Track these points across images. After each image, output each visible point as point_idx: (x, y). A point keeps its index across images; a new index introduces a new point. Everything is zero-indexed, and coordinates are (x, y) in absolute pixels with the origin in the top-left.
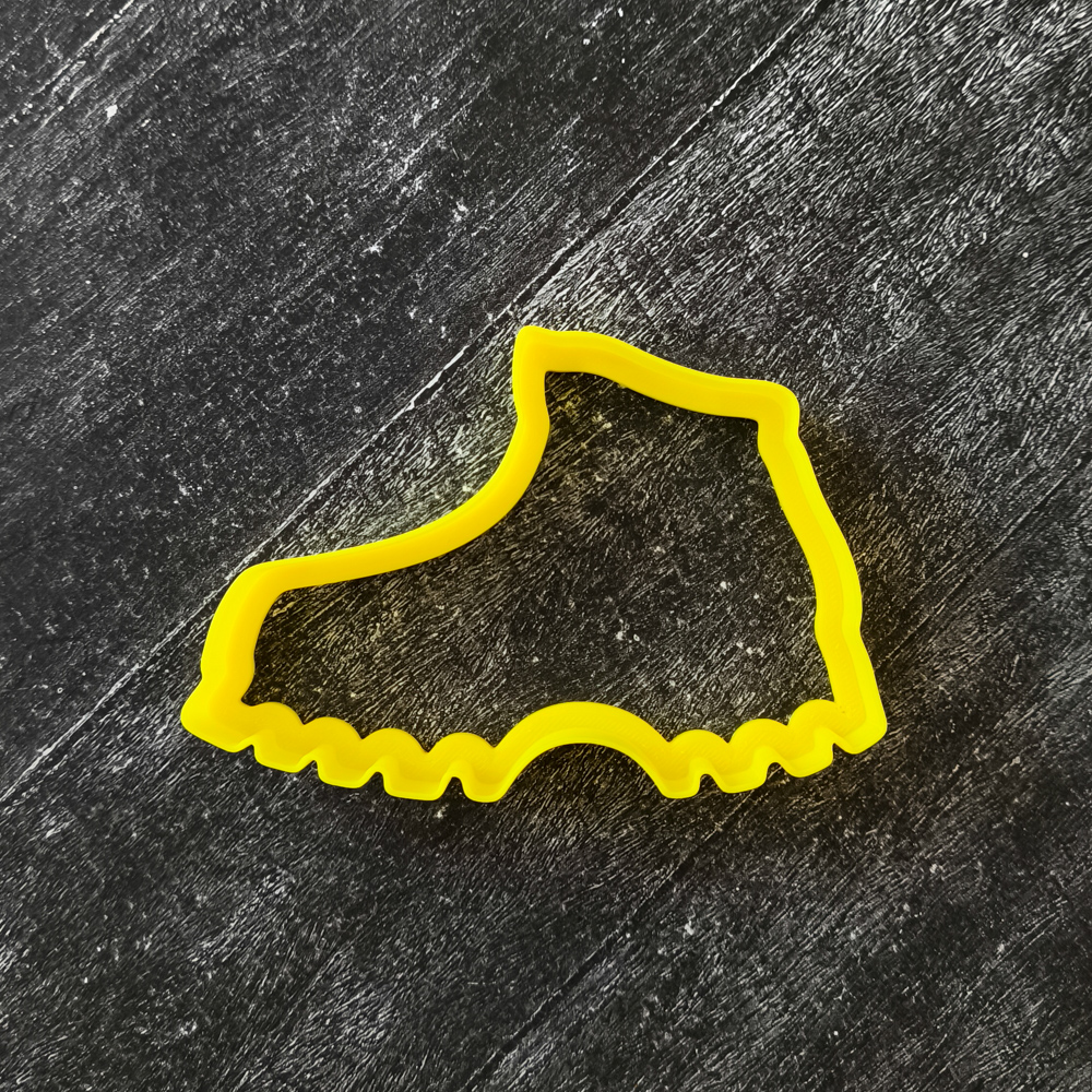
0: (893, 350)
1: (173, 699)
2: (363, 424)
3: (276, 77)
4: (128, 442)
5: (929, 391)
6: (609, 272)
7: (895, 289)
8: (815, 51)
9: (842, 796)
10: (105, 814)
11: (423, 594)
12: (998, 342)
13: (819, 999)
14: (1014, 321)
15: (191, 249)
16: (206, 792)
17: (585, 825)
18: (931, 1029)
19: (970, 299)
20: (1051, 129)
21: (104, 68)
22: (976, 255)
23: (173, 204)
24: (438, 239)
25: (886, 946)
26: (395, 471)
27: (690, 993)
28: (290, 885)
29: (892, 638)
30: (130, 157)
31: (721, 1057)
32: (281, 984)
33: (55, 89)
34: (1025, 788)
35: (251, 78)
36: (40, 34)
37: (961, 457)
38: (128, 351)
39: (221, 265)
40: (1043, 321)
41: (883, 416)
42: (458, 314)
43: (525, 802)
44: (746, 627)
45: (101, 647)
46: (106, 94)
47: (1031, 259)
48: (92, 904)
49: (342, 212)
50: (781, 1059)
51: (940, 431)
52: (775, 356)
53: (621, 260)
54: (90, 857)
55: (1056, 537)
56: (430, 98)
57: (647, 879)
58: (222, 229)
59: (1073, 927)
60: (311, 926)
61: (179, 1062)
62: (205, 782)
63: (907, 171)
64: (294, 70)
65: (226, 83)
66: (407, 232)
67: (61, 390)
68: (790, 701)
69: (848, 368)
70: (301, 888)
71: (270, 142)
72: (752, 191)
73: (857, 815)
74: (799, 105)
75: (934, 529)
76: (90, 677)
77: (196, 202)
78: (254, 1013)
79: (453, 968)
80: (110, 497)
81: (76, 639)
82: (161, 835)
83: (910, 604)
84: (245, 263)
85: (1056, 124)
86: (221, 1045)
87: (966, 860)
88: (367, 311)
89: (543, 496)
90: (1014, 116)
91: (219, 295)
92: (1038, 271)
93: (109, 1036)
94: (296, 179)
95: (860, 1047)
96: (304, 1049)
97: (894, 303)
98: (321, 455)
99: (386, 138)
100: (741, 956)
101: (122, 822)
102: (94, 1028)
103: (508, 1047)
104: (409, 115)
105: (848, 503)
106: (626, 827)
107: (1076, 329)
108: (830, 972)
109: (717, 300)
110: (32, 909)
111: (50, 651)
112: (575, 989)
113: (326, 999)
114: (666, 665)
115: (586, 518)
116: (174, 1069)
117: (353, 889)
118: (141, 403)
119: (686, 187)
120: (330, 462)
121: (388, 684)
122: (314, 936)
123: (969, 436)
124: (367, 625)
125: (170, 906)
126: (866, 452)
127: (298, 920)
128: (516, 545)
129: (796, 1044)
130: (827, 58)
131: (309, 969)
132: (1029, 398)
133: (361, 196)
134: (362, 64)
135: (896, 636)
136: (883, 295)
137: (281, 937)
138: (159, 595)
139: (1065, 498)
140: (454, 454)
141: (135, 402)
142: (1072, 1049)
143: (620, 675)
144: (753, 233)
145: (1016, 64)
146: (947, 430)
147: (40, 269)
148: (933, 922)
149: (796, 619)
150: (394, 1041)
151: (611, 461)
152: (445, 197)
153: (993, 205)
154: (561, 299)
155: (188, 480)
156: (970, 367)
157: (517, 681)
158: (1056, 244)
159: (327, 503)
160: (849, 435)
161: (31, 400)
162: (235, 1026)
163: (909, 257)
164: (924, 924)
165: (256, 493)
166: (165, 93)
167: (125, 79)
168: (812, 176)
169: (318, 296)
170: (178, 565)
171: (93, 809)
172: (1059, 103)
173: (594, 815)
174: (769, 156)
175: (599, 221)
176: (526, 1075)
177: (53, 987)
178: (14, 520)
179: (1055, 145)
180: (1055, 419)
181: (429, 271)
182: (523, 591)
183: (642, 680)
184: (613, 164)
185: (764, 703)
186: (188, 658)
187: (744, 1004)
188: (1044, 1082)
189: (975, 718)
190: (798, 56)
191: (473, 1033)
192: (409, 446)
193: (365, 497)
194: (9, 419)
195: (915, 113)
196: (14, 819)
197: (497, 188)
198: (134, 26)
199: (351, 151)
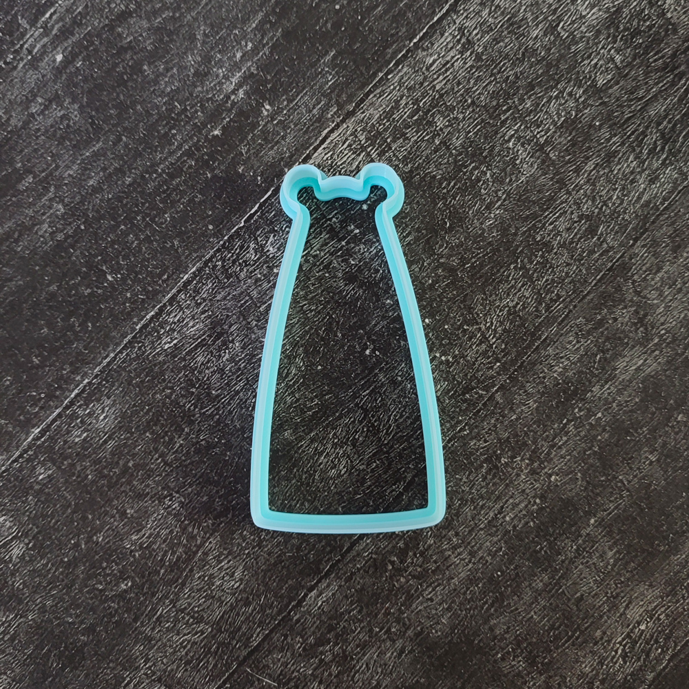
0: (522, 182)
1: (109, 398)
2: (215, 235)
3: (155, 34)
4: (75, 251)
5: (544, 204)
6: (355, 142)
7: (523, 145)
8: (472, 9)
9: (500, 440)
10: (73, 465)
11: (253, 332)
12: (583, 174)
13: (489, 554)
14: (592, 162)
15: (108, 137)
16: (130, 451)
17: (351, 462)
18: (553, 569)
19: (566, 150)
20: (610, 50)
21: (54, 32)
22: (569, 125)
23: (97, 110)
24: (254, 126)
25: (527, 523)
26: (234, 262)
27: (415, 555)
28: (181, 502)
29: (526, 348)
30: (70, 83)
31: (433, 590)
32: (179, 558)
33: (26, 46)
34: (604, 430)
35: (141, 35)
36: (16, 14)
37: (564, 242)
38: (74, 197)
39: (126, 145)
40: (609, 162)
41: (517, 220)
42: (267, 169)
43: (316, 449)
44: (441, 345)
45: (65, 370)
46: (55, 48)
47: (600, 125)
48: (67, 517)
49: (196, 112)
50: (468, 589)
51: (551, 227)
52: (453, 187)
53: (362, 135)
54: (65, 490)
55: (619, 286)
56: (246, 43)
57: (388, 491)
58: (126, 124)
59: (632, 507)
60: (194, 525)
61: (121, 604)
62: (129, 445)
63: (528, 77)
64: (166, 29)
65: (126, 38)
66: (235, 122)
67: (36, 222)
68: (467, 386)
69: (496, 193)
70: (187, 504)
71: (153, 72)
72: (437, 91)
73: (509, 450)
74: (463, 40)
75: (549, 284)
76: (60, 387)
77: (110, 109)
78: (163, 575)
79: (277, 546)
80: (67, 283)
81: (50, 366)
82: (105, 476)
83: (536, 327)
84: (141, 144)
85: (613, 47)
86: (145, 593)
87: (571, 472)
88: (214, 169)
89: (321, 273)
90: (588, 43)
91: (126, 162)
92: (605, 133)
93: (81, 591)
94: (169, 93)
95: (513, 580)
96: (193, 594)
97: (522, 154)
98: (191, 254)
99: (221, 67)
100: (444, 533)
101: (83, 470)
102: (72, 586)
103: (311, 589)
104: (234, 54)
105: (498, 271)
106: (375, 462)
107: (628, 166)
108: (495, 539)
109: (418, 156)
110: (33, 520)
111: (36, 374)
112: (348, 555)
113: (204, 566)
114: (395, 368)
115: (346, 285)
116: (119, 608)
117: (218, 504)
118: (83, 227)
119: (399, 90)
120: (195, 258)
121: (234, 385)
122: (196, 531)
123: (568, 229)
124: (220, 351)
125: (113, 516)
126: (508, 241)
127: (186, 522)
128: (306, 302)
129: (477, 580)
130: (478, 12)
131: (194, 549)
132: (602, 206)
133: (208, 103)
134: (205, 24)
135: (528, 347)
136: (516, 150)
137: (177, 532)
138: (98, 339)
139: (624, 264)
140: (268, 251)
141: (79, 226)
142: (634, 576)
143: (368, 375)
144: (439, 116)
145: (588, 13)
146: (555, 226)
147: (21, 151)
148: (553, 508)
149: (470, 338)
150: (245, 588)
151: (359, 251)
152: (257, 101)
153: (578, 95)
154: (327, 159)
155: (112, 272)
156: (568, 190)
157: (309, 381)
158: (615, 117)
159: (195, 282)
160: (498, 232)
161: (19, 228)
162: (152, 582)
163: (530, 127)
164: (548, 510)
165: (152, 277)
166: (91, 46)
167: (66, 39)
168: (472, 82)
169: (185, 161)
170: (108, 321)
171: (65, 463)
172: (614, 36)
173: (356, 456)
174: (447, 70)
175: (348, 112)
176: (322, 605)
177: (47, 563)
178: (11, 298)
179: (612, 59)
180: (617, 218)
181: (249, 145)
182: (311, 328)
183: (381, 376)
184: (355, 79)
185: (453, 388)
186: (116, 375)
187: (446, 559)
188: (618, 595)
189: (575, 393)
190: (462, 12)
191: (290, 582)
192: (241, 247)
193: (217, 278)
194: (7, 239)
195: (531, 43)
196: (20, 470)
197: (288, 95)
198: (71, 7)
199: (201, 76)
